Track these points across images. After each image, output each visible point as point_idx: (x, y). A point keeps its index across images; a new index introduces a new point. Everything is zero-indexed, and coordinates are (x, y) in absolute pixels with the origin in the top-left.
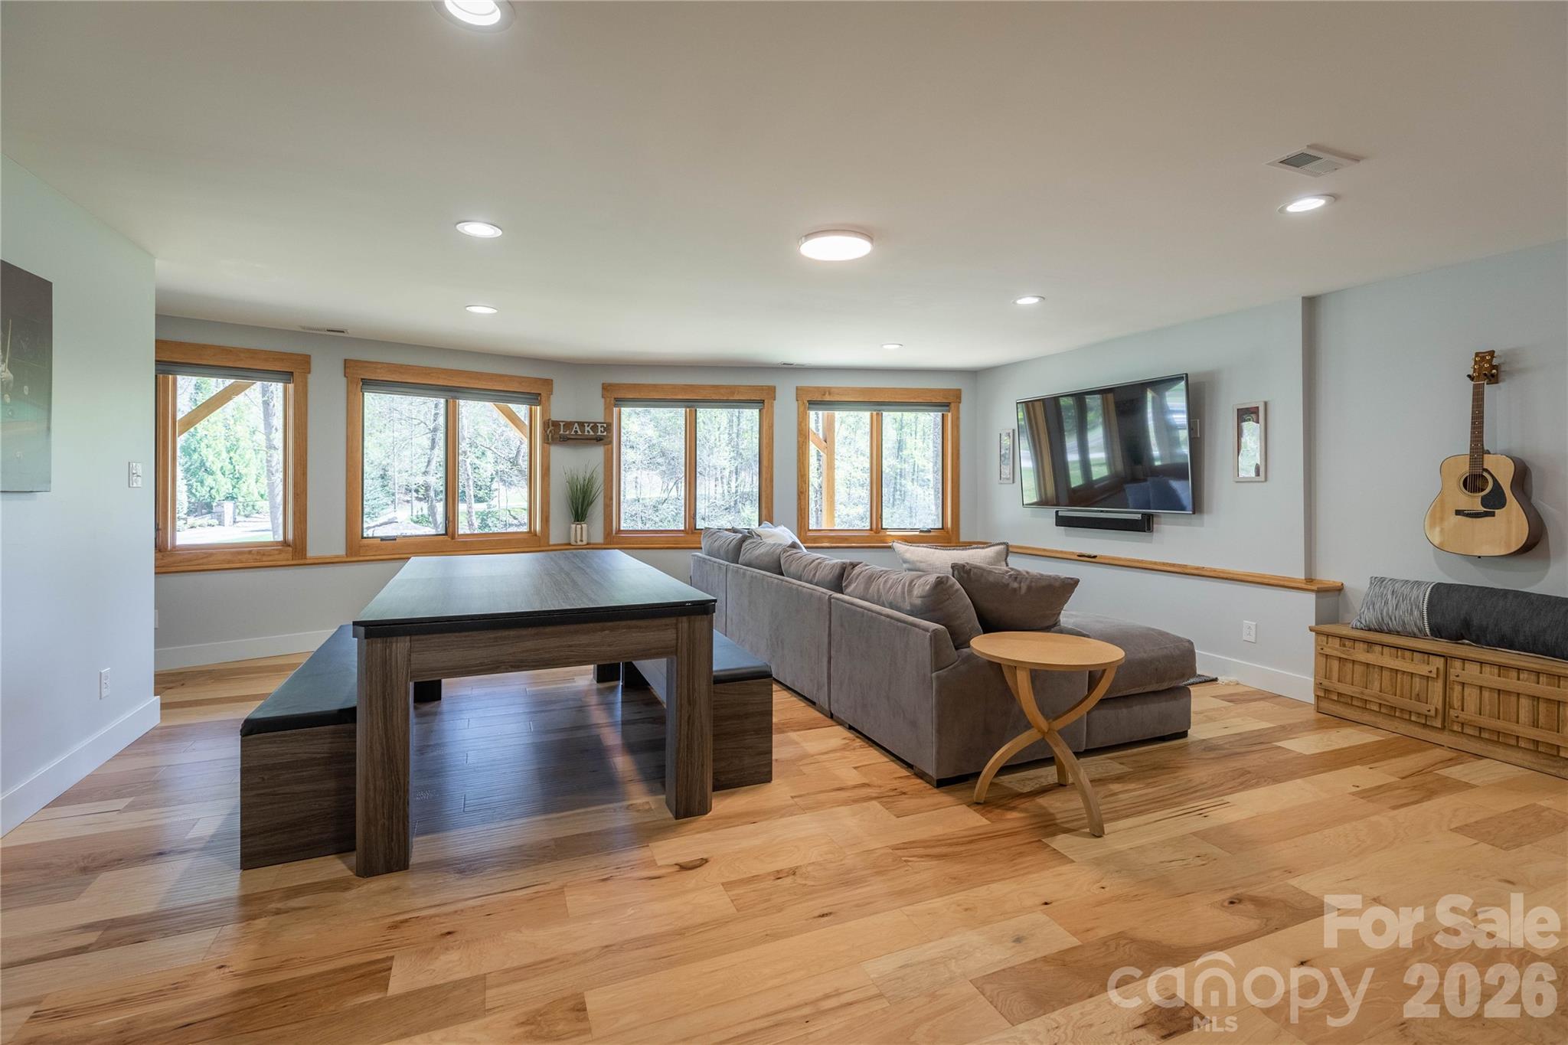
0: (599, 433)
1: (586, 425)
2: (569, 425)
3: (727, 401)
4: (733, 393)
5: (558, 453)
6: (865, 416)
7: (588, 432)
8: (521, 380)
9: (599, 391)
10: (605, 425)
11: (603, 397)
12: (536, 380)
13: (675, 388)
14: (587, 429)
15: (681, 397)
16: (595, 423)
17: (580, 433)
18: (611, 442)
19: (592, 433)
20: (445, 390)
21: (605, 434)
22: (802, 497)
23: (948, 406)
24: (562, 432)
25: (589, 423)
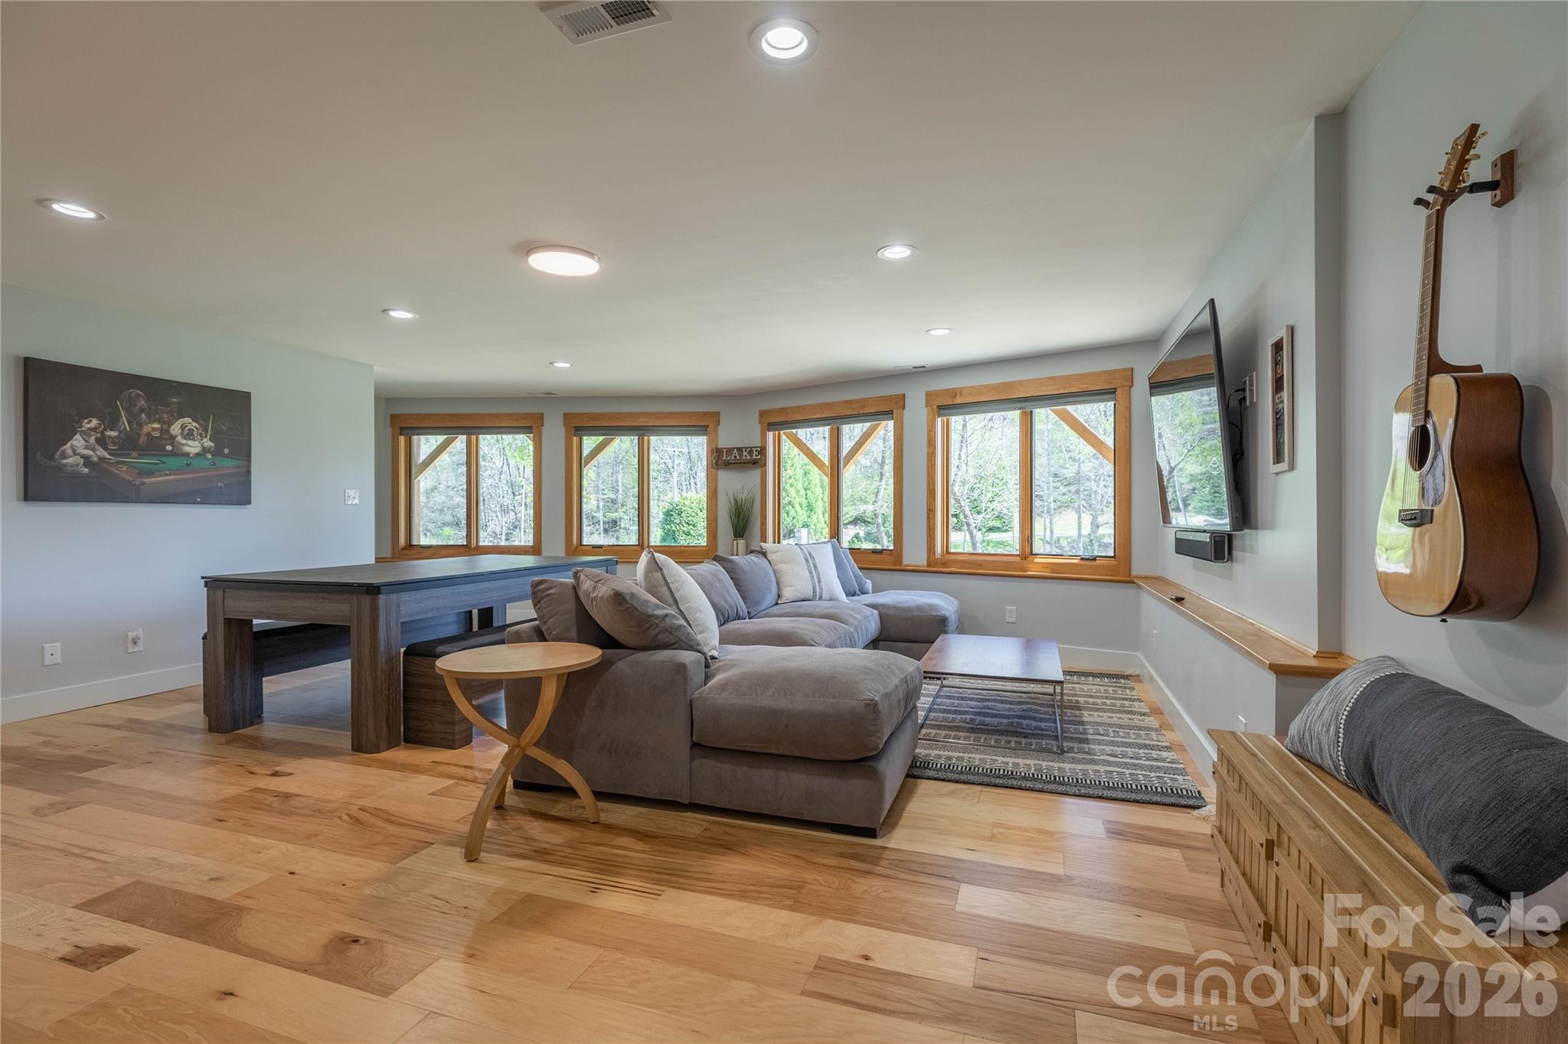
0: (754, 457)
1: (744, 450)
2: (730, 451)
3: (859, 415)
4: (863, 407)
5: (723, 475)
6: (1015, 415)
7: (746, 456)
8: (690, 415)
9: (757, 418)
10: (759, 449)
11: (760, 423)
12: (705, 414)
13: (814, 408)
14: (745, 453)
15: (818, 416)
16: (751, 448)
17: (738, 458)
18: (765, 465)
19: (749, 457)
20: (636, 430)
21: (759, 457)
22: (931, 516)
23: (1114, 393)
24: (724, 458)
25: (746, 448)
